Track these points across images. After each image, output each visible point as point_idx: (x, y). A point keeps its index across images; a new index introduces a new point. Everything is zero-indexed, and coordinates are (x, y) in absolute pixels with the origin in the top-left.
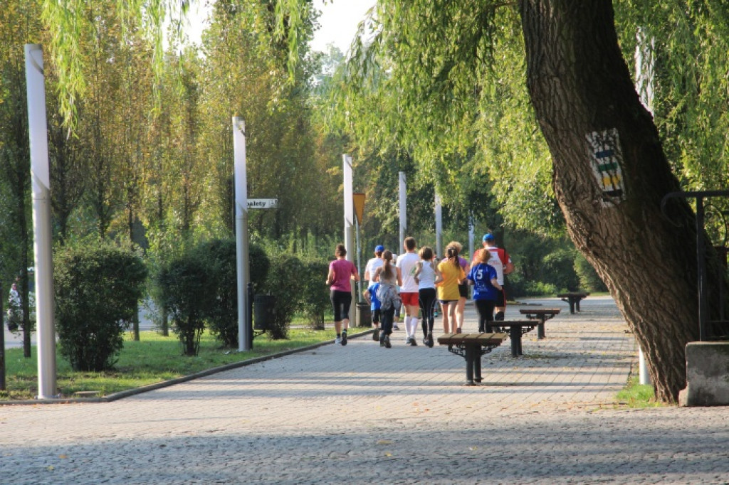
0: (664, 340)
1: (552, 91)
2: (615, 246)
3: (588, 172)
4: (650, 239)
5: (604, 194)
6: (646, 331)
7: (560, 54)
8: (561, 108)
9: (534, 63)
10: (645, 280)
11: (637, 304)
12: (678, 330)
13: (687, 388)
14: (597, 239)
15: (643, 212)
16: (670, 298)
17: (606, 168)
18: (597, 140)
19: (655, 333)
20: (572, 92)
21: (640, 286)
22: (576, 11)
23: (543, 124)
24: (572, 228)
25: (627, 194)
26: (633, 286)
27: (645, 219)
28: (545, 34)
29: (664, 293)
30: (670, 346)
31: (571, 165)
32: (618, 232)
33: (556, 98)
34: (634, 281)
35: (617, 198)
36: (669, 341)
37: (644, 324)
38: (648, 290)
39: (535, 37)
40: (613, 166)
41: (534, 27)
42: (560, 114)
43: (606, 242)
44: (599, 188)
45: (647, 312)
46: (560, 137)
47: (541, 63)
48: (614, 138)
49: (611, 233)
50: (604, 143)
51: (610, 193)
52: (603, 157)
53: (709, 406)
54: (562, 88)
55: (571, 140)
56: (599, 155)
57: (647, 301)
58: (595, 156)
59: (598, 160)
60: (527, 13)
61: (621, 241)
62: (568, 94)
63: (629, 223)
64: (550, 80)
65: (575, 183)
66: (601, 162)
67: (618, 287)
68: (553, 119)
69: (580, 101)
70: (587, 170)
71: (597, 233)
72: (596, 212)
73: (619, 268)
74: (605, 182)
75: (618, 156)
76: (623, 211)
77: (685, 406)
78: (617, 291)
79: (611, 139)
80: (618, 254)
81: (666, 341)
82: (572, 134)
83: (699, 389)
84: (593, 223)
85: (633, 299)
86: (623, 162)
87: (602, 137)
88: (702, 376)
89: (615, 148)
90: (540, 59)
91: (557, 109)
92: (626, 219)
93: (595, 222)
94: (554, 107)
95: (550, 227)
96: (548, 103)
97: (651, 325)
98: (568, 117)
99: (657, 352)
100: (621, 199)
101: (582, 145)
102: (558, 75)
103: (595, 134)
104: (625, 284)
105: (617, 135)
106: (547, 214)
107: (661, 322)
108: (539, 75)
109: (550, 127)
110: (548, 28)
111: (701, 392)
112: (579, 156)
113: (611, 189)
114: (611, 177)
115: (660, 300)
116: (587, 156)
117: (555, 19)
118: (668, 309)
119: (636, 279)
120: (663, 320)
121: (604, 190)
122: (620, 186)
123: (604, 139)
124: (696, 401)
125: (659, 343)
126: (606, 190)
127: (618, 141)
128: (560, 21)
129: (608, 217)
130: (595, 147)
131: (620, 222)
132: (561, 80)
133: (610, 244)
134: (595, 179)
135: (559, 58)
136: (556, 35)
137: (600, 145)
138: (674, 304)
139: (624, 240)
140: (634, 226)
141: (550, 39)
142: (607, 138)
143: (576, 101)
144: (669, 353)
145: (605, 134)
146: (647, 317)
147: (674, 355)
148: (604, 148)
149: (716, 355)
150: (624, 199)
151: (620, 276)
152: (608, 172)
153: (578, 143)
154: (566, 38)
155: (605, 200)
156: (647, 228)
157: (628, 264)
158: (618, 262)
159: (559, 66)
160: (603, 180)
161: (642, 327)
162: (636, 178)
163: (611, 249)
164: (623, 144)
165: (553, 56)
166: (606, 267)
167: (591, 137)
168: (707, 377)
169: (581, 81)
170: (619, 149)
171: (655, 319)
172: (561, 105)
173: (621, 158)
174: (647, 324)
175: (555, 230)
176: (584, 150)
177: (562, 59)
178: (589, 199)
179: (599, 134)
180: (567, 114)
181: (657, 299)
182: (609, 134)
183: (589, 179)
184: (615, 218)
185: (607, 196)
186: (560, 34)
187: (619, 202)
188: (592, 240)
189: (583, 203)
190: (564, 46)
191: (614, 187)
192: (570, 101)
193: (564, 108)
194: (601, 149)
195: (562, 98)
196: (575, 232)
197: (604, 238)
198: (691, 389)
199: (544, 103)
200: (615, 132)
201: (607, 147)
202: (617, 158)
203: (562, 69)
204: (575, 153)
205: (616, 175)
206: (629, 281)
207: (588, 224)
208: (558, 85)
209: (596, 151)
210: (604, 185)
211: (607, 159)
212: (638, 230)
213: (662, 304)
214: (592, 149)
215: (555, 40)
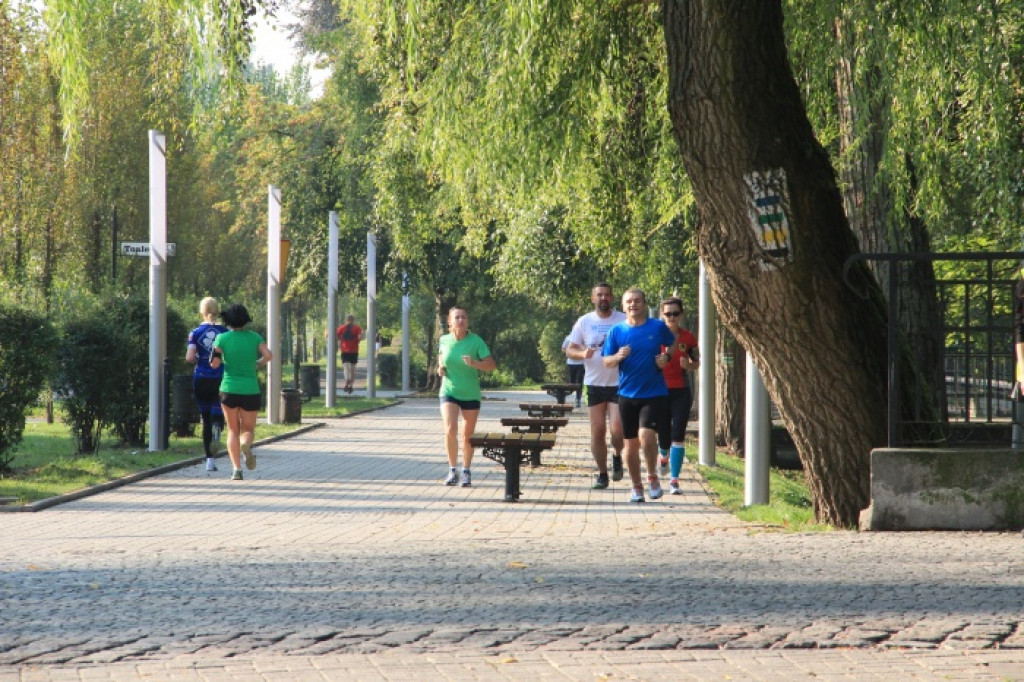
0: (832, 446)
1: (702, 117)
2: (775, 322)
3: (746, 223)
4: (821, 312)
5: (765, 253)
6: (809, 432)
7: (713, 69)
8: (712, 140)
9: (680, 79)
10: (811, 366)
11: (800, 398)
12: (851, 432)
13: (871, 507)
14: (752, 311)
15: (814, 278)
16: (843, 391)
17: (769, 219)
18: (759, 183)
19: (821, 436)
20: (729, 119)
21: (805, 374)
22: (736, 14)
23: (688, 159)
24: (719, 296)
25: (794, 253)
26: (796, 374)
27: (815, 287)
28: (694, 42)
29: (836, 384)
30: (840, 453)
31: (723, 214)
32: (780, 303)
33: (708, 127)
34: (798, 367)
35: (782, 258)
36: (838, 446)
37: (807, 424)
38: (815, 380)
39: (682, 45)
40: (777, 218)
41: (681, 32)
42: (710, 147)
43: (764, 316)
44: (758, 245)
45: (813, 409)
46: (711, 178)
47: (688, 81)
48: (780, 180)
49: (770, 305)
50: (767, 187)
51: (772, 252)
52: (765, 205)
53: (899, 530)
54: (715, 113)
55: (724, 182)
56: (760, 203)
57: (813, 394)
58: (754, 204)
59: (759, 209)
60: (673, 14)
61: (783, 316)
62: (723, 122)
63: (796, 293)
64: (700, 103)
65: (727, 239)
66: (762, 211)
67: (775, 375)
68: (702, 153)
69: (738, 132)
70: (744, 221)
71: (752, 304)
72: (753, 276)
73: (779, 351)
74: (767, 238)
75: (785, 204)
76: (788, 276)
77: (867, 530)
78: (774, 381)
79: (776, 182)
80: (779, 332)
81: (835, 447)
82: (726, 174)
83: (887, 509)
84: (748, 291)
85: (795, 391)
86: (790, 212)
87: (764, 178)
88: (891, 492)
89: (782, 194)
90: (687, 74)
91: (708, 140)
92: (792, 286)
93: (751, 289)
94: (704, 139)
95: (558, 294)
96: (695, 133)
97: (816, 424)
98: (721, 153)
99: (822, 460)
100: (786, 260)
101: (739, 188)
102: (710, 96)
103: (755, 174)
104: (785, 371)
105: (784, 177)
106: (556, 276)
107: (830, 422)
108: (685, 96)
109: (696, 163)
110: (699, 35)
111: (889, 512)
112: (735, 204)
113: (773, 247)
114: (774, 231)
115: (830, 393)
116: (744, 203)
117: (709, 23)
118: (839, 405)
119: (801, 365)
120: (832, 418)
121: (765, 248)
122: (786, 244)
123: (768, 182)
124: (882, 524)
125: (826, 449)
126: (768, 248)
127: (785, 185)
128: (715, 26)
129: (768, 283)
130: (756, 191)
131: (783, 290)
132: (715, 104)
133: (769, 319)
134: (754, 234)
135: (712, 75)
136: (709, 44)
137: (761, 189)
138: (848, 398)
139: (788, 314)
140: (801, 297)
141: (701, 49)
142: (772, 181)
143: (733, 131)
144: (838, 462)
145: (768, 175)
146: (812, 414)
147: (845, 465)
148: (766, 193)
149: (909, 466)
150: (791, 260)
151: (780, 361)
152: (771, 225)
153: (733, 186)
154: (722, 48)
155: (765, 262)
156: (818, 298)
157: (790, 345)
158: (779, 343)
159: (712, 85)
160: (764, 235)
161: (804, 427)
162: (806, 233)
163: (770, 325)
164: (791, 189)
165: (704, 72)
166: (762, 348)
167: (751, 179)
168: (897, 493)
169: (741, 105)
170: (786, 194)
171: (822, 418)
172: (713, 136)
173: (788, 207)
174: (811, 423)
175: (565, 297)
176: (741, 195)
177: (716, 76)
178: (745, 258)
179: (761, 175)
180: (721, 148)
181: (826, 391)
182: (773, 176)
183: (745, 231)
184: (778, 285)
185: (768, 256)
186: (715, 43)
187: (783, 264)
188: (746, 313)
189: (736, 264)
190: (719, 59)
191: (778, 244)
192: (725, 130)
193: (717, 139)
194: (763, 195)
195: (715, 127)
196: (723, 301)
197: (762, 310)
198: (876, 509)
199: (691, 131)
200: (782, 173)
201: (771, 193)
202: (783, 207)
203: (717, 89)
204: (729, 199)
205: (781, 231)
206: (791, 367)
207: (742, 292)
208: (710, 110)
209: (756, 197)
210: (764, 241)
211: (771, 208)
212: (806, 302)
213: (832, 398)
214: (752, 194)
215: (708, 50)
